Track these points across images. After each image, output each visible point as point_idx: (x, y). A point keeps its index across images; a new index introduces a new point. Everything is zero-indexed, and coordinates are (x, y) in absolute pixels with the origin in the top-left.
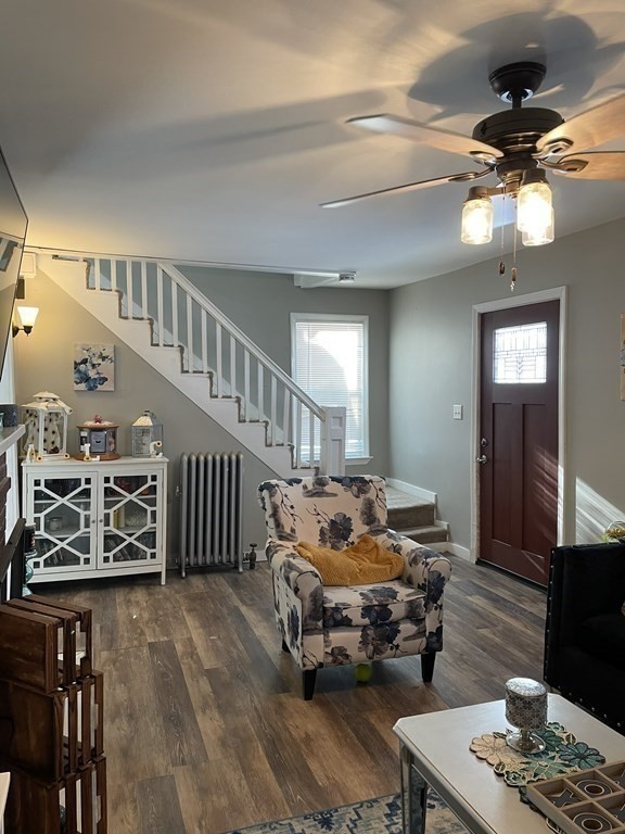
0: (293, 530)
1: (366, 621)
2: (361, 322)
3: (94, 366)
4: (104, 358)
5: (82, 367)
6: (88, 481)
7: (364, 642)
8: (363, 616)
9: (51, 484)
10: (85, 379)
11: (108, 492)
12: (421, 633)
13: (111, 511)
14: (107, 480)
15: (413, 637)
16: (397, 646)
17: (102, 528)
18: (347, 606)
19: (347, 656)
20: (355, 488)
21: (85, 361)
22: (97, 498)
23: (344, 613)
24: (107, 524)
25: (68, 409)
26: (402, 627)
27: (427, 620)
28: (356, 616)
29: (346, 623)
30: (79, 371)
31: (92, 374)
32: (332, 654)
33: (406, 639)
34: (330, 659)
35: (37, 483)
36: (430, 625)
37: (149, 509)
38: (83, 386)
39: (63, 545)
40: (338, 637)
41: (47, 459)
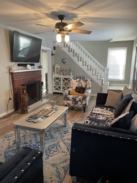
0: (72, 87)
1: (72, 100)
2: (126, 49)
3: (64, 60)
4: (66, 59)
5: (63, 60)
6: (60, 78)
7: (72, 103)
8: (72, 99)
9: (56, 78)
10: (63, 62)
11: (63, 80)
12: (82, 104)
13: (63, 83)
14: (63, 78)
15: (80, 104)
16: (78, 105)
17: (62, 85)
18: (70, 97)
19: (70, 105)
20: (85, 82)
21: (63, 59)
22: (62, 81)
23: (69, 98)
24: (63, 85)
25: (59, 67)
26: (79, 102)
27: (83, 102)
28: (71, 99)
29: (69, 100)
30: (62, 61)
31: (64, 61)
32: (68, 104)
33: (79, 104)
34: (67, 104)
35: (54, 78)
36: (84, 103)
37: (69, 83)
38: (63, 63)
39: (57, 87)
40: (68, 101)
41: (56, 74)
